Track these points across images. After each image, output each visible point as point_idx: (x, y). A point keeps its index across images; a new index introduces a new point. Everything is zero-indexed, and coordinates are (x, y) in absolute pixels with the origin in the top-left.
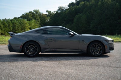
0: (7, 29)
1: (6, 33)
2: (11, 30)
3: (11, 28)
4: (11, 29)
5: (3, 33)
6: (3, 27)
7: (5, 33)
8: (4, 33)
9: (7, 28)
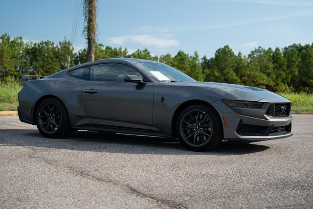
0: (284, 75)
1: (282, 83)
2: (295, 76)
3: (297, 70)
4: (297, 74)
5: (272, 84)
6: (274, 68)
7: (277, 84)
8: (274, 84)
9: (283, 70)
